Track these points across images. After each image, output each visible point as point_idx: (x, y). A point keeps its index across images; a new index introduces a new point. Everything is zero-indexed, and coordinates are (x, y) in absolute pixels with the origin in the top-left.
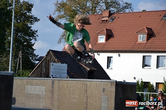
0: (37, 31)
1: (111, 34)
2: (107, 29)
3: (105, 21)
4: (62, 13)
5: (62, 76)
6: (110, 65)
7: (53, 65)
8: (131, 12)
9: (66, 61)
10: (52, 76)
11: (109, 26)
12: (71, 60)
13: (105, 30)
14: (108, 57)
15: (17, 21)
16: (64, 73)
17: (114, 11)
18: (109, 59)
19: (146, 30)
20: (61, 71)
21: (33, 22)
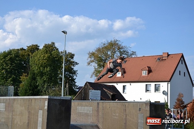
0: (77, 71)
1: (125, 71)
4: (93, 59)
5: (98, 99)
6: (124, 90)
7: (91, 91)
8: (136, 57)
10: (91, 99)
14: (123, 86)
16: (98, 97)
19: (147, 68)
20: (96, 95)
21: (75, 65)
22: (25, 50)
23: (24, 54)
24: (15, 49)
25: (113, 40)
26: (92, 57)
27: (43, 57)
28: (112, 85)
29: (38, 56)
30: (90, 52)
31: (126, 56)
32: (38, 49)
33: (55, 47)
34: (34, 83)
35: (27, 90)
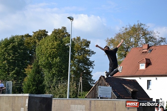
0: (94, 61)
1: (149, 62)
2: (146, 59)
3: (144, 52)
4: (112, 47)
5: (108, 96)
6: (149, 86)
7: (100, 88)
8: (166, 44)
9: (114, 84)
10: (100, 96)
11: (148, 56)
12: (118, 83)
13: (145, 59)
14: (148, 81)
15: (79, 54)
16: (109, 94)
17: (152, 45)
18: (149, 82)
20: (106, 92)
21: (91, 55)
22: (30, 36)
23: (29, 41)
24: (19, 35)
25: (137, 24)
26: (111, 45)
27: (51, 45)
28: (133, 80)
29: (46, 45)
30: (109, 39)
31: (153, 44)
32: (46, 35)
33: (67, 33)
34: (38, 78)
35: (30, 85)
